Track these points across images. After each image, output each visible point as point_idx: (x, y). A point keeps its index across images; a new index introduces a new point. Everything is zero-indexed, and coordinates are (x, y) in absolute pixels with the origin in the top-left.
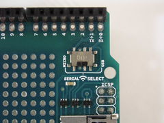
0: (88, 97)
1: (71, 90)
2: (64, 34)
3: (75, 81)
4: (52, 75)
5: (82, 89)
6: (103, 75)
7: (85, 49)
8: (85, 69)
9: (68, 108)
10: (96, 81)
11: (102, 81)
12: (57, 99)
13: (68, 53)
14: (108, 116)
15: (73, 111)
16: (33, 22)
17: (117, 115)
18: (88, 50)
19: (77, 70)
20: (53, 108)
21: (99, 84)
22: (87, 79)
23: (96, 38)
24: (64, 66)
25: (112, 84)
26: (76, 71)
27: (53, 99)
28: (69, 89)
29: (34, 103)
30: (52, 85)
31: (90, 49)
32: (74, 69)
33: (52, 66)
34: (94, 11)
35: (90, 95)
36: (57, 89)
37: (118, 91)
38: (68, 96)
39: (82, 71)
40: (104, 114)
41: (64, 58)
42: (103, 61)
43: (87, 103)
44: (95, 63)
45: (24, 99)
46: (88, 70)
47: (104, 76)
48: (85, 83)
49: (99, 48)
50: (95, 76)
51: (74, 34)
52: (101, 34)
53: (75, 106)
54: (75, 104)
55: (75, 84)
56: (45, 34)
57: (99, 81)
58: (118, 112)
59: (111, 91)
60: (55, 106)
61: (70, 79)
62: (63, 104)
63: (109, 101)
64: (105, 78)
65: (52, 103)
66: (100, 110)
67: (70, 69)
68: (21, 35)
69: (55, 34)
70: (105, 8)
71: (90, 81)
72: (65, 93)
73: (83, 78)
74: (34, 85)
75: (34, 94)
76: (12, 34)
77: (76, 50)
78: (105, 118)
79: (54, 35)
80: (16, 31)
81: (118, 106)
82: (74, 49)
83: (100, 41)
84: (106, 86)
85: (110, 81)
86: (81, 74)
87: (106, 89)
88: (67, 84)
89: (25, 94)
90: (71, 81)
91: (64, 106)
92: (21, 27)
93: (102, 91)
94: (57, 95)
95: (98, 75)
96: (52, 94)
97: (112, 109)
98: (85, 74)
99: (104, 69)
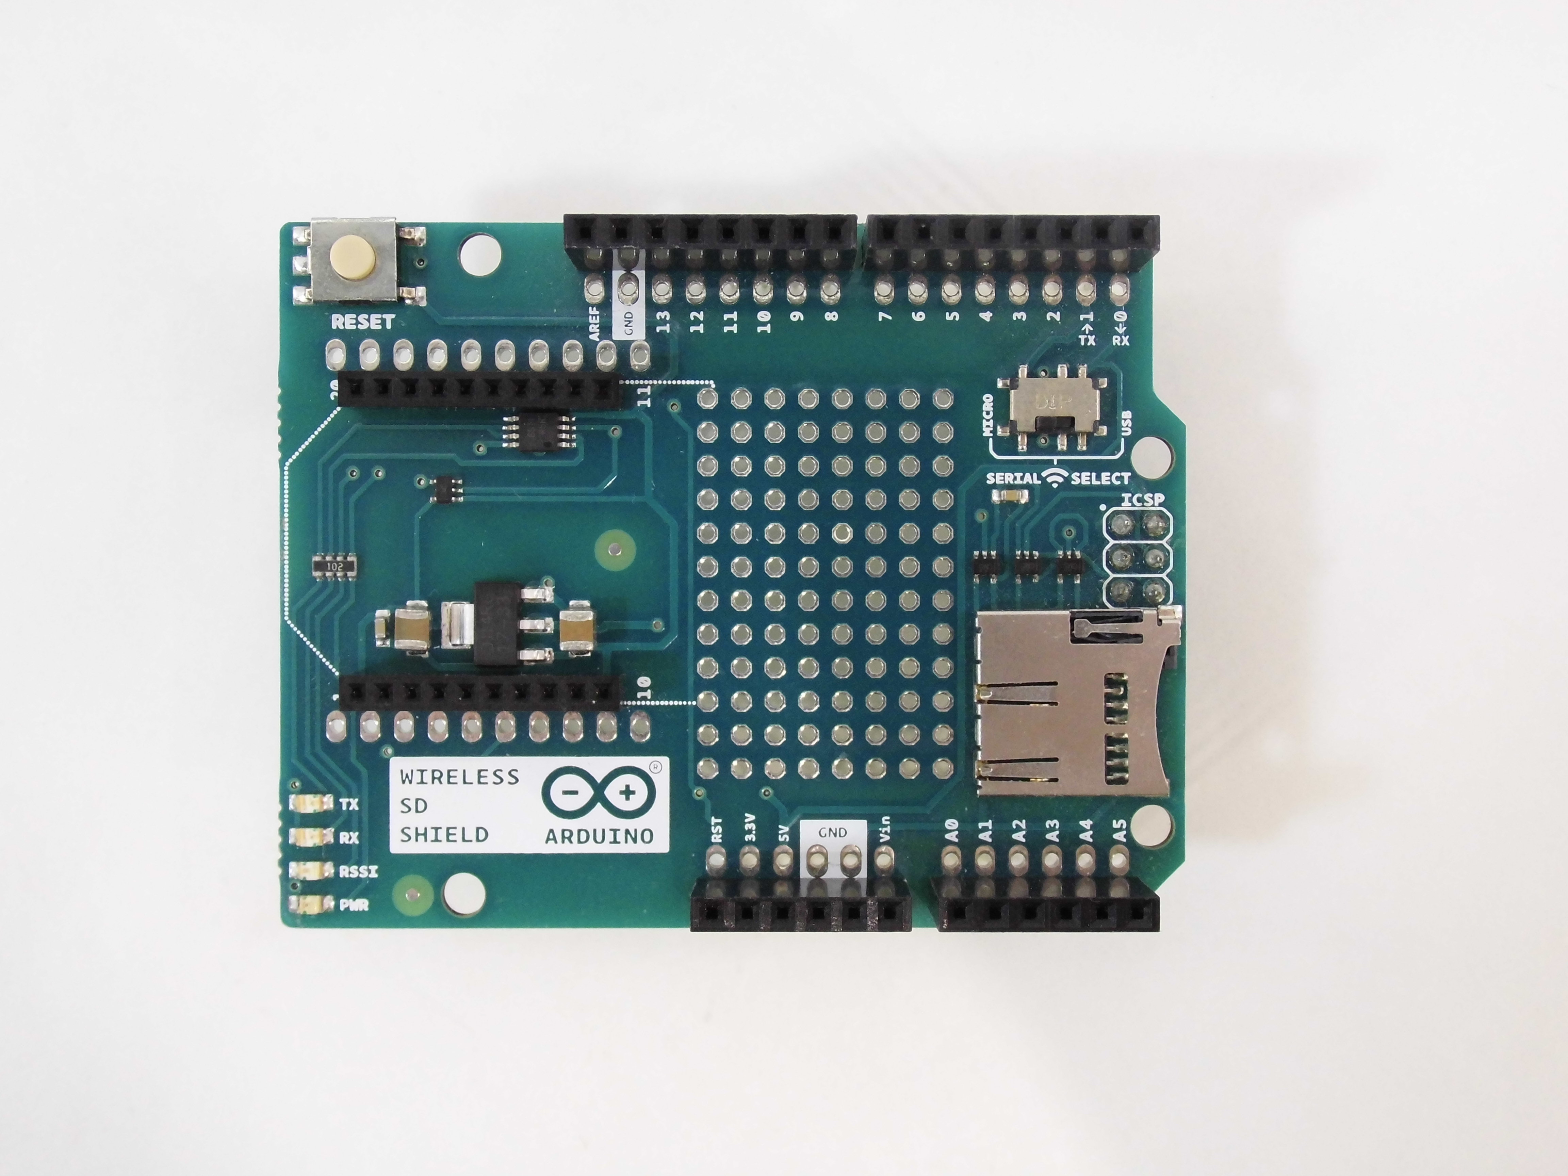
0: (1074, 545)
1: (1011, 517)
2: (986, 316)
3: (1027, 486)
4: (942, 466)
5: (1050, 515)
6: (1125, 464)
7: (1062, 370)
8: (1062, 443)
9: (999, 583)
10: (1101, 488)
11: (1123, 488)
12: (961, 554)
13: (1000, 384)
14: (1147, 612)
15: (1019, 594)
16: (873, 272)
17: (1179, 608)
18: (1073, 373)
19: (1033, 448)
20: (948, 583)
21: (1113, 495)
22: (1068, 480)
23: (1104, 328)
24: (987, 433)
25: (1160, 497)
26: (1029, 453)
27: (948, 550)
28: (1003, 517)
29: (876, 566)
30: (942, 500)
31: (1083, 370)
32: (1022, 443)
33: (943, 433)
34: (1113, 229)
35: (1079, 536)
36: (962, 513)
37: (1180, 522)
38: (1000, 541)
39: (1053, 450)
40: (1129, 603)
41: (988, 401)
42: (1127, 415)
43: (1070, 567)
44: (1101, 422)
45: (843, 550)
46: (1072, 448)
47: (1130, 468)
48: (1062, 494)
49: (1114, 366)
50: (1098, 468)
51: (1021, 316)
52: (1121, 316)
53: (1027, 577)
54: (1027, 568)
55: (1024, 497)
56: (919, 317)
57: (1112, 487)
58: (1180, 599)
59: (1152, 523)
60: (953, 576)
61: (1009, 478)
62: (984, 568)
63: (1150, 560)
64: (1135, 476)
65: (942, 566)
66: (1115, 592)
67: (1007, 445)
68: (831, 317)
69: (952, 316)
70: (1158, 217)
71: (1080, 487)
72: (991, 530)
73: (1055, 476)
74: (876, 499)
75: (876, 533)
76: (796, 316)
77: (1032, 374)
78: (1137, 619)
79: (949, 317)
80: (813, 305)
81: (1179, 577)
82: (1023, 371)
83: (1116, 340)
84: (1138, 507)
85: (1153, 486)
86: (1049, 463)
87: (1138, 517)
88: (995, 497)
89: (843, 534)
90: (1010, 487)
91: (985, 578)
92: (830, 291)
93: (1125, 524)
94: (963, 536)
95: (1111, 467)
96: (942, 533)
97: (1159, 588)
98: (1061, 464)
99: (1130, 442)
